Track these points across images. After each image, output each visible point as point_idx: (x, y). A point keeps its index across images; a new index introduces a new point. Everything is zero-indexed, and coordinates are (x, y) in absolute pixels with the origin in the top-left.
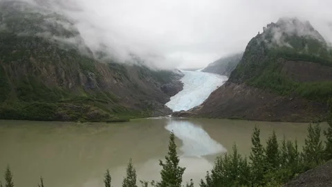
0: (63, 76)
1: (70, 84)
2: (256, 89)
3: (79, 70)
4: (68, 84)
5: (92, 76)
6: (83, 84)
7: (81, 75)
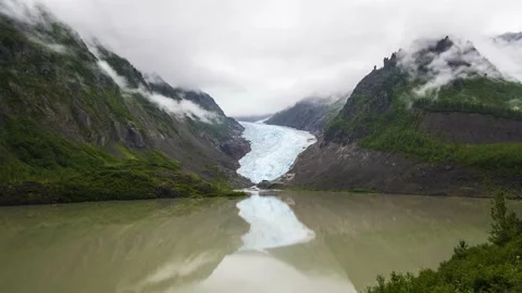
0: (89, 123)
1: (103, 139)
2: (379, 154)
3: (111, 116)
4: (100, 137)
5: (134, 126)
6: (122, 139)
7: (117, 124)
